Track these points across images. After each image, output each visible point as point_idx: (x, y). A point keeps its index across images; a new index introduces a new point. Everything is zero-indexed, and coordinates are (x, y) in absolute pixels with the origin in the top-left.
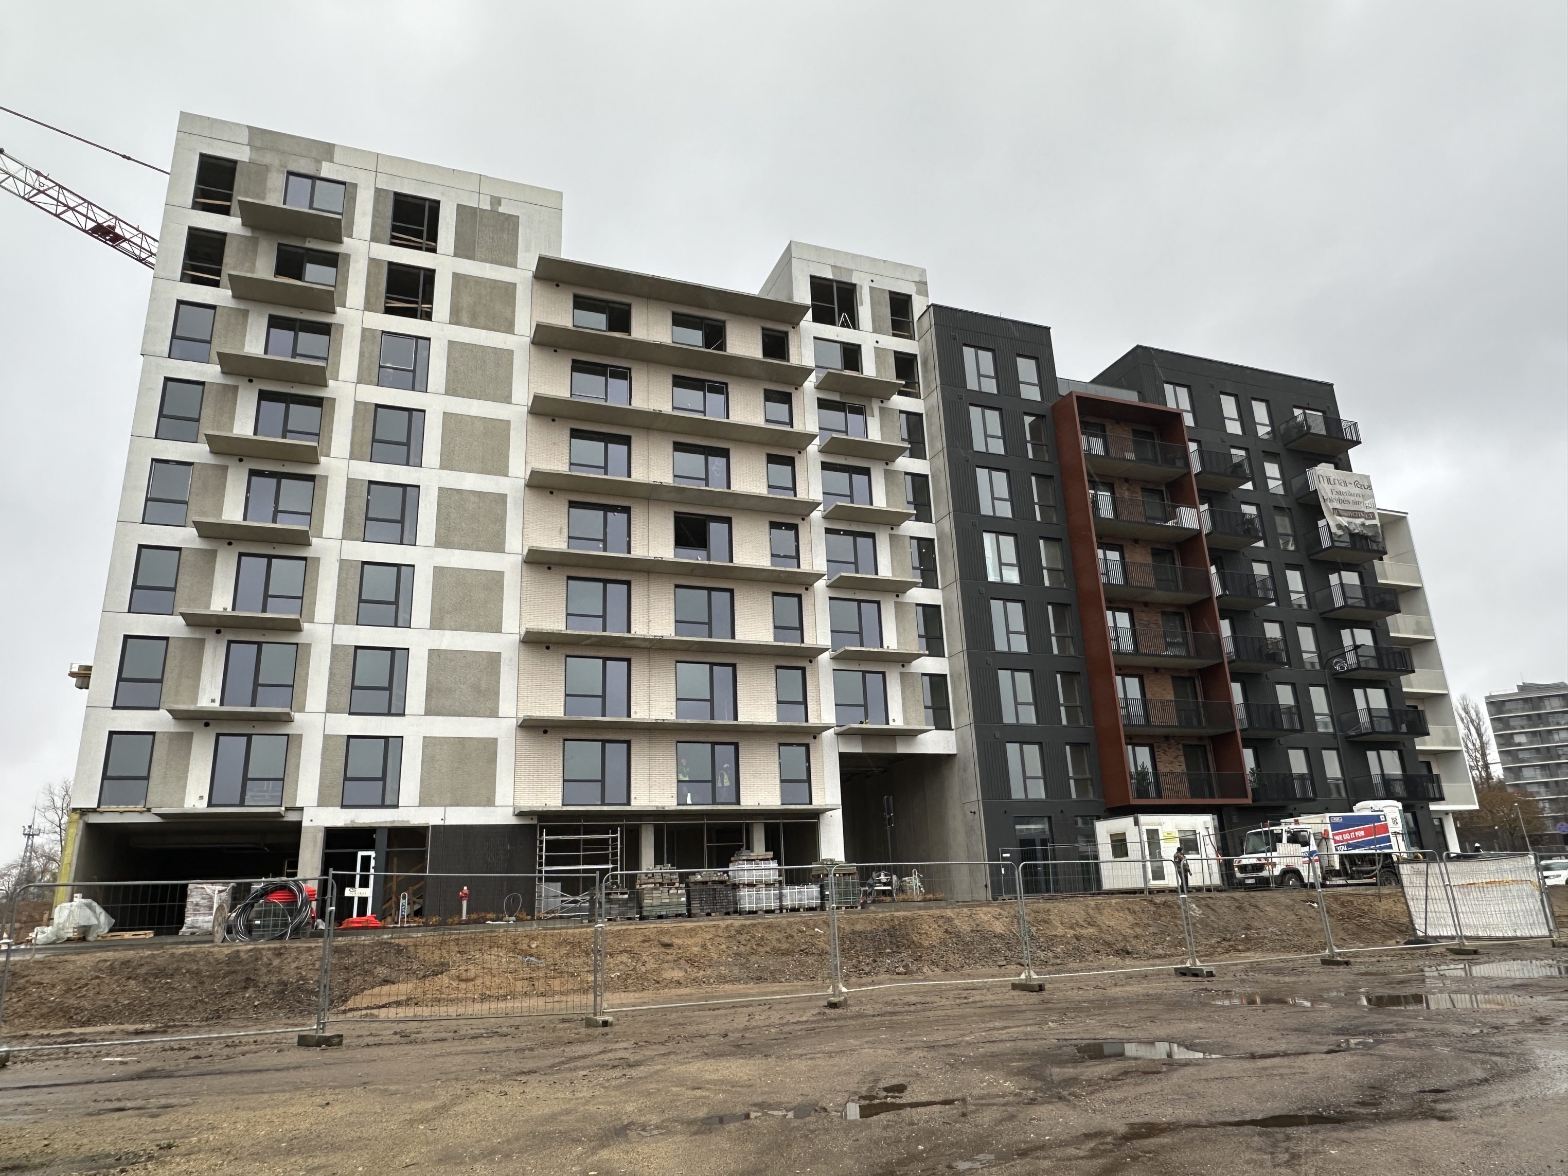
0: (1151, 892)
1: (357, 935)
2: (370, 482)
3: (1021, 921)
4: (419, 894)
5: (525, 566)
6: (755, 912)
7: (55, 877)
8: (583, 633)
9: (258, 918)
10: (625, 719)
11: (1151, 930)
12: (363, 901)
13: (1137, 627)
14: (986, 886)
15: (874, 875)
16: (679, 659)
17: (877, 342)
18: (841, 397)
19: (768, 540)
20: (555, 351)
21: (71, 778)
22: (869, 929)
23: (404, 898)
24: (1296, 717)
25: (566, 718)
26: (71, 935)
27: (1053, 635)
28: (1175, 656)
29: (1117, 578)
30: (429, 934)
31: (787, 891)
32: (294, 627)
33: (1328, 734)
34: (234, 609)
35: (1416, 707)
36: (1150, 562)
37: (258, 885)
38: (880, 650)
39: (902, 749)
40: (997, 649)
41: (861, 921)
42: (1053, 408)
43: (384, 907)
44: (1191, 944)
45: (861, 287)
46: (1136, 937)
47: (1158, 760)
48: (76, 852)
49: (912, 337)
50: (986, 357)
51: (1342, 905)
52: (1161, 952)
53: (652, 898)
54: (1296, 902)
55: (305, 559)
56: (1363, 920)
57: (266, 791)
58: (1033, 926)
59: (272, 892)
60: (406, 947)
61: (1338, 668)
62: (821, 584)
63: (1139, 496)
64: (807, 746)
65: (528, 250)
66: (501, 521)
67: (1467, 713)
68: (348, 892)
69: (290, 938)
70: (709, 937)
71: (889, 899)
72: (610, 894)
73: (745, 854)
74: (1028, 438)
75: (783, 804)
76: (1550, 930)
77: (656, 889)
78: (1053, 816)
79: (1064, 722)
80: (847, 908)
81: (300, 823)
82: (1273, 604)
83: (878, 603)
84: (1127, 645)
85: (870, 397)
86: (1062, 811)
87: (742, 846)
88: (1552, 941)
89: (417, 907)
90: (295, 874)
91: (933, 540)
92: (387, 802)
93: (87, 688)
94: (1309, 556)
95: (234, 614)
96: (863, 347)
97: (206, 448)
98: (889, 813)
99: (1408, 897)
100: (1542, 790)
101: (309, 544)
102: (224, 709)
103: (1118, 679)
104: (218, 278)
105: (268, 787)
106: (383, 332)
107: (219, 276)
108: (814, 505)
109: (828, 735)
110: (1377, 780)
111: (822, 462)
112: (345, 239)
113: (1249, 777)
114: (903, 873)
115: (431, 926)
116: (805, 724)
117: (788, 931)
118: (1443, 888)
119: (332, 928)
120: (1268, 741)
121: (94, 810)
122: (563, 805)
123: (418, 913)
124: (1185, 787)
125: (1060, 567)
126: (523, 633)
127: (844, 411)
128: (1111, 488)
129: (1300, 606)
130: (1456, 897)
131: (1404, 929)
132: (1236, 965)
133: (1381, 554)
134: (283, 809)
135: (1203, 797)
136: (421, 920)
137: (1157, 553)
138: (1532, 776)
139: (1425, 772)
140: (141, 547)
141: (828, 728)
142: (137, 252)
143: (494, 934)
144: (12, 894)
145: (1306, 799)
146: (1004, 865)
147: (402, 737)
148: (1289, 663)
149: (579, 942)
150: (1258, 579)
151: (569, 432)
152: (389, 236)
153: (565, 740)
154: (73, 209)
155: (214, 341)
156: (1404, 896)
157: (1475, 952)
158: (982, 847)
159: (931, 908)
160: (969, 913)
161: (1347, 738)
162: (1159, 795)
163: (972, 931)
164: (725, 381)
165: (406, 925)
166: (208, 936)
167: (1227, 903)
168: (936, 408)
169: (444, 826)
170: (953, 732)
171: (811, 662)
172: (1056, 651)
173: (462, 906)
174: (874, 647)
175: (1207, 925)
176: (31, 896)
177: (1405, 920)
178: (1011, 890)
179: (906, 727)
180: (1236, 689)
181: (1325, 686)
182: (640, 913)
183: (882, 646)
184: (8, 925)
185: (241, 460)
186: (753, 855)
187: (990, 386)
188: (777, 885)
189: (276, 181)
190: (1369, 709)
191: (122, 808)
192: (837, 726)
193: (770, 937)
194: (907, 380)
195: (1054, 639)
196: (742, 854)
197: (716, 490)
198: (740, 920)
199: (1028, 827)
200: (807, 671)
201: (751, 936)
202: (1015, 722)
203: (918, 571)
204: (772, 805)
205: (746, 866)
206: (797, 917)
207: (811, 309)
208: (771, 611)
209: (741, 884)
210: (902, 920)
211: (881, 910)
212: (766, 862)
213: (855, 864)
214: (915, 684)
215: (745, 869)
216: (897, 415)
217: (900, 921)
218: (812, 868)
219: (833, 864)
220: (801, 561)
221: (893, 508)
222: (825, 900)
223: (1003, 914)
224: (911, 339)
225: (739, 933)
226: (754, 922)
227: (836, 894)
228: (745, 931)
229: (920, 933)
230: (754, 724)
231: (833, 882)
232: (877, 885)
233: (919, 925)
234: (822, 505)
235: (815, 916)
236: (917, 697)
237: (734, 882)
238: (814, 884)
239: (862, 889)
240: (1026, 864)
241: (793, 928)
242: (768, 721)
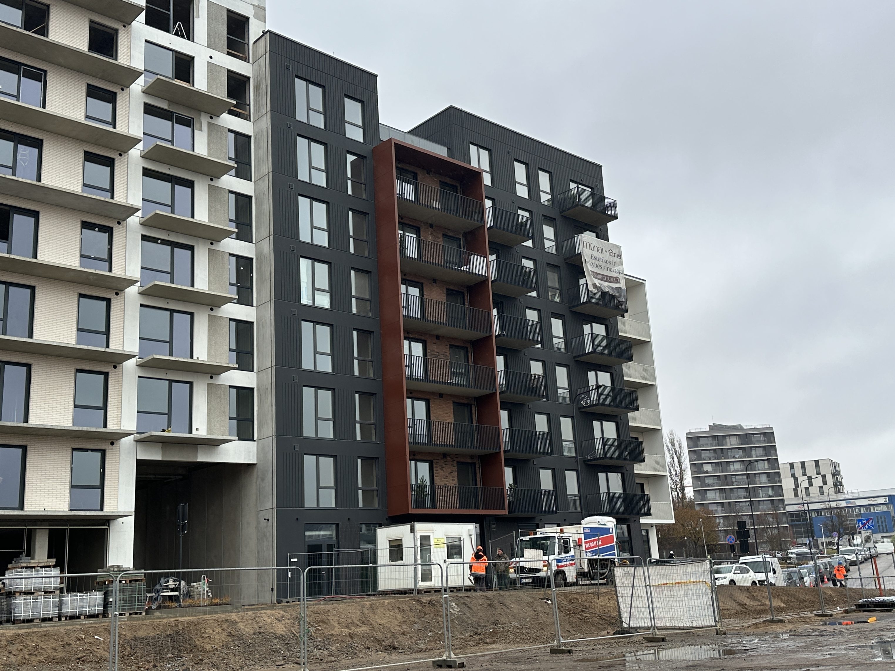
0: (419, 592)
3: (302, 623)
6: (31, 621)
11: (416, 626)
13: (428, 357)
14: (272, 590)
15: (162, 580)
17: (211, 57)
18: (169, 105)
19: (78, 239)
22: (152, 634)
24: (548, 442)
27: (356, 358)
28: (457, 385)
29: (415, 312)
31: (68, 598)
33: (572, 457)
35: (637, 439)
36: (445, 301)
38: (190, 360)
39: (202, 458)
40: (304, 367)
41: (144, 627)
42: (373, 150)
44: (448, 638)
46: (403, 634)
47: (435, 475)
49: (246, 59)
50: (316, 92)
51: (571, 603)
52: (423, 646)
54: (535, 600)
56: (585, 615)
58: (312, 626)
61: (583, 403)
62: (132, 291)
63: (440, 241)
64: (103, 452)
67: (673, 445)
71: (175, 604)
73: (25, 561)
74: (349, 175)
75: (71, 510)
76: (716, 621)
78: (340, 523)
79: (358, 438)
80: (130, 614)
82: (539, 346)
83: (192, 314)
84: (418, 371)
85: (199, 111)
86: (349, 519)
87: (22, 553)
88: (717, 630)
94: (570, 308)
96: (195, 59)
98: (183, 521)
99: (619, 595)
100: (719, 509)
103: (409, 401)
108: (132, 210)
109: (127, 441)
110: (604, 497)
111: (144, 168)
113: (508, 492)
114: (190, 579)
116: (103, 430)
117: (66, 639)
118: (644, 588)
120: (526, 461)
124: (455, 500)
125: (367, 297)
127: (171, 120)
128: (417, 231)
129: (559, 349)
130: (653, 594)
131: (614, 621)
132: (483, 656)
133: (623, 311)
135: (470, 508)
137: (450, 293)
138: (713, 497)
139: (639, 492)
141: (127, 434)
145: (550, 512)
146: (291, 570)
148: (546, 396)
150: (529, 323)
156: (616, 594)
157: (663, 640)
158: (272, 553)
159: (216, 613)
160: (254, 616)
161: (585, 461)
162: (434, 506)
163: (254, 633)
164: (44, 68)
167: (480, 602)
168: (265, 133)
170: (256, 443)
171: (115, 367)
172: (356, 373)
174: (184, 357)
175: (463, 621)
177: (615, 614)
178: (295, 593)
179: (209, 437)
180: (504, 415)
181: (572, 417)
183: (192, 357)
186: (34, 562)
187: (318, 121)
188: (58, 592)
190: (603, 438)
192: (138, 433)
193: (45, 645)
194: (238, 101)
195: (356, 362)
196: (20, 561)
197: (24, 180)
198: (13, 629)
199: (317, 533)
200: (110, 377)
201: (24, 646)
202: (314, 436)
203: (236, 288)
204: (59, 511)
205: (25, 574)
206: (77, 625)
207: (145, 11)
208: (75, 312)
209: (18, 592)
210: (186, 625)
211: (166, 616)
212: (47, 569)
213: (143, 571)
214: (222, 396)
215: (24, 576)
216: (225, 133)
217: (184, 626)
218: (97, 576)
219: (120, 571)
220: (113, 265)
221: (214, 223)
222: (108, 607)
223: (286, 616)
224: (245, 61)
225: (11, 643)
226: (29, 631)
227: (120, 601)
228: (18, 641)
229: (203, 637)
230: (46, 427)
231: (118, 588)
232: (165, 591)
233: (203, 630)
234: (140, 211)
235: (96, 623)
236: (222, 408)
237: (9, 590)
238: (98, 591)
239: (149, 595)
240: (311, 569)
241: (71, 637)
242: (62, 424)
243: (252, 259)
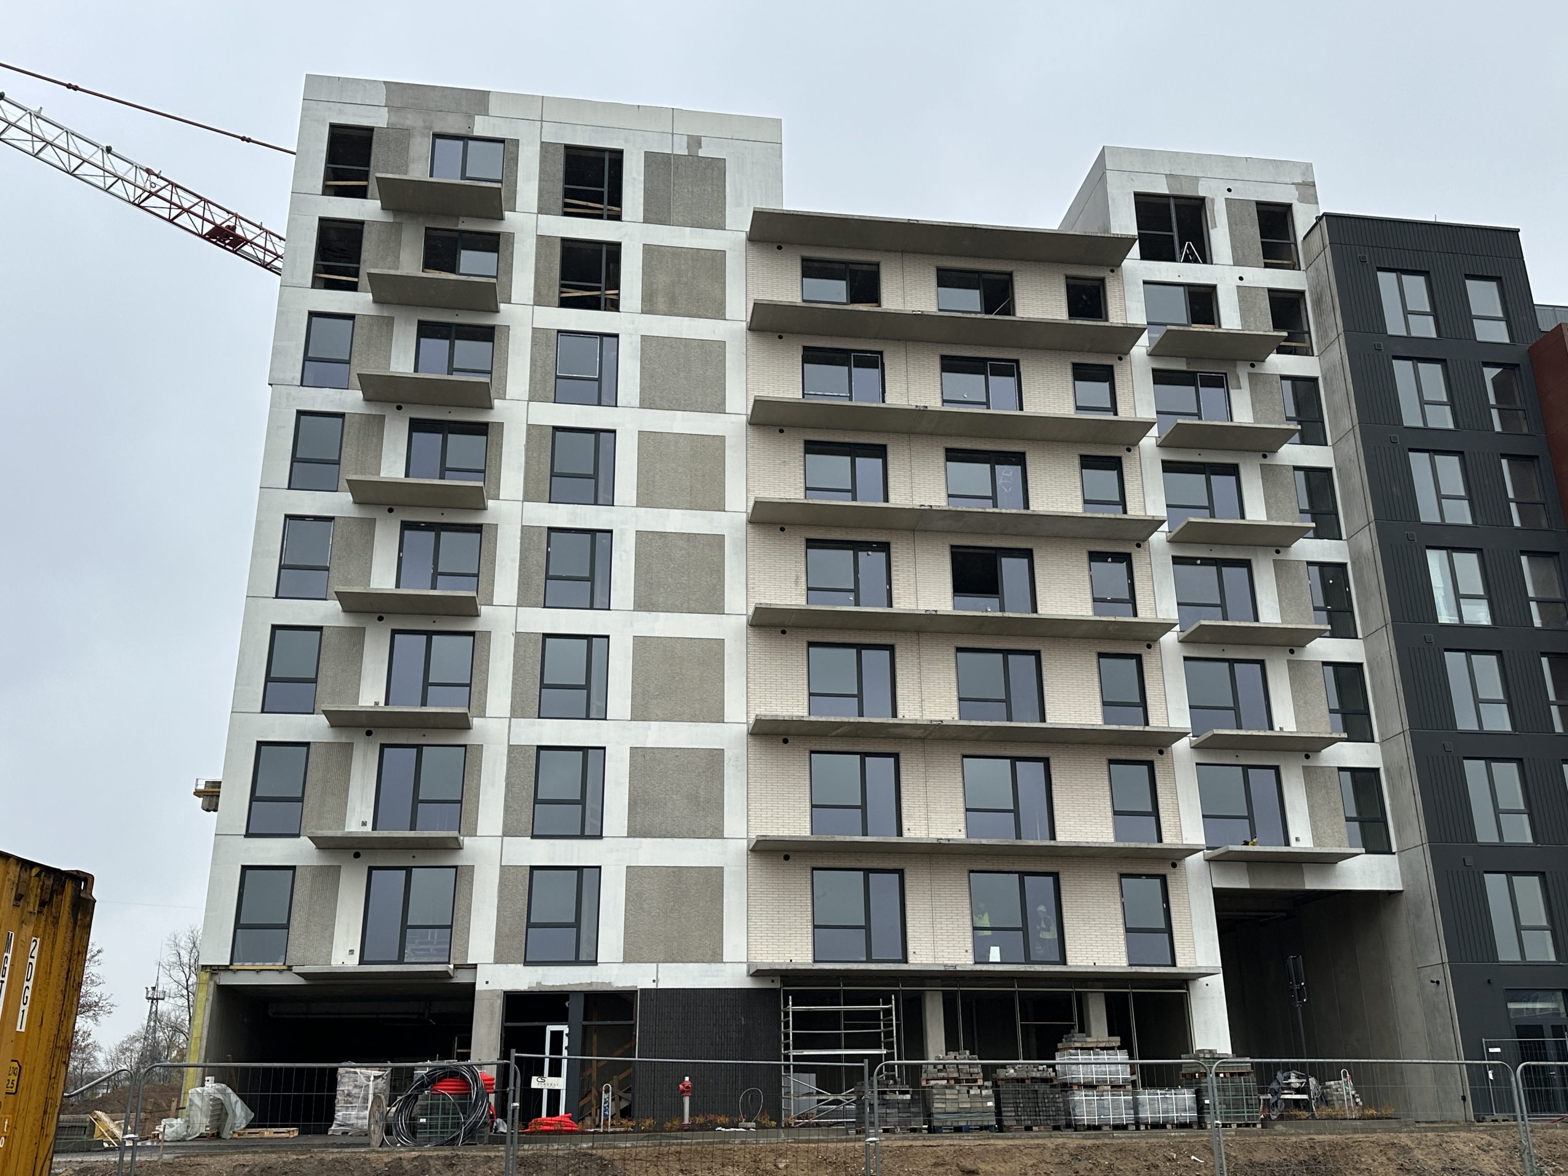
1: (549, 1142)
2: (551, 529)
3: (1525, 1156)
4: (626, 1087)
5: (751, 630)
6: (1098, 1128)
7: (182, 1054)
8: (832, 719)
9: (423, 1115)
10: (895, 839)
12: (554, 1095)
14: (1464, 1098)
15: (1280, 1076)
16: (967, 752)
17: (1241, 278)
18: (1188, 364)
19: (1087, 578)
20: (780, 337)
21: (200, 926)
22: (1276, 1159)
23: (607, 1091)
25: (814, 838)
26: (203, 1130)
27: (1553, 703)
30: (641, 1143)
31: (1145, 1096)
32: (461, 723)
34: (387, 703)
37: (422, 1069)
38: (1269, 733)
39: (1312, 883)
40: (1461, 727)
41: (1263, 1146)
42: (1531, 351)
43: (582, 1103)
45: (1213, 200)
48: (207, 1023)
49: (1295, 266)
50: (1416, 286)
53: (945, 1101)
55: (472, 634)
57: (431, 943)
59: (440, 1080)
60: (612, 1161)
62: (1170, 639)
64: (1163, 878)
65: (739, 205)
66: (718, 571)
68: (535, 1083)
69: (464, 1144)
70: (1030, 1163)
71: (1305, 1114)
72: (884, 1093)
73: (1078, 1039)
74: (1492, 401)
75: (1130, 965)
77: (952, 1087)
80: (1239, 1126)
81: (473, 985)
83: (1262, 663)
85: (1233, 360)
87: (1072, 1027)
89: (624, 1104)
90: (467, 1056)
91: (1344, 565)
92: (583, 957)
93: (215, 810)
95: (388, 709)
96: (1219, 288)
97: (349, 497)
98: (1298, 983)
101: (477, 615)
102: (376, 834)
104: (356, 280)
105: (432, 937)
106: (559, 331)
107: (357, 276)
108: (1154, 524)
109: (1195, 861)
111: (1163, 462)
112: (507, 214)
114: (1325, 1074)
115: (644, 1131)
116: (1158, 846)
117: (1150, 1158)
119: (516, 1131)
121: (226, 968)
122: (815, 961)
123: (626, 1113)
125: (1558, 596)
126: (752, 721)
127: (1193, 384)
134: (451, 966)
136: (631, 1123)
140: (275, 628)
141: (1193, 851)
142: (261, 256)
143: (727, 1146)
144: (136, 1073)
146: (1493, 1067)
147: (600, 867)
149: (845, 1163)
151: (802, 445)
152: (560, 203)
153: (814, 869)
154: (187, 211)
155: (354, 361)
158: (1454, 1037)
159: (1374, 1131)
160: (1438, 1140)
163: (1444, 1169)
164: (1015, 357)
165: (610, 1130)
166: (361, 1138)
168: (1339, 368)
169: (657, 990)
170: (1396, 856)
171: (1161, 752)
172: (1559, 729)
173: (683, 1104)
174: (1259, 729)
176: (157, 1078)
178: (1507, 1105)
179: (1318, 850)
182: (929, 1123)
183: (1271, 728)
184: (133, 1115)
185: (391, 511)
186: (1091, 1041)
187: (1425, 328)
188: (1130, 1087)
189: (420, 147)
191: (259, 966)
192: (1208, 848)
193: (1122, 1165)
194: (1291, 331)
195: (1554, 709)
196: (1073, 1039)
197: (1008, 511)
198: (1076, 1138)
199: (1530, 1005)
200: (1156, 767)
201: (1094, 1164)
202: (1497, 841)
203: (1324, 613)
204: (1114, 967)
205: (1081, 1058)
206: (1163, 1137)
207: (1137, 241)
208: (1096, 679)
209: (1075, 1084)
210: (1327, 1148)
211: (1293, 1132)
212: (1111, 1052)
213: (1248, 1059)
214: (1329, 784)
215: (1080, 1061)
216: (1277, 383)
217: (1325, 1149)
218: (1181, 1064)
219: (1214, 1058)
220: (1138, 607)
221: (1277, 521)
222: (1204, 1113)
223: (1495, 1144)
224: (1294, 269)
225: (1077, 1158)
226: (1098, 1142)
227: (1220, 1104)
228: (1085, 1156)
229: (1357, 1169)
230: (1080, 845)
231: (1215, 1085)
232: (1286, 1092)
233: (1356, 1157)
234: (1166, 523)
235: (1191, 1137)
236: (1332, 804)
237: (1063, 1081)
238: (1187, 1087)
239: (1262, 1097)
240: (1529, 1066)
241: (1157, 1155)
242: (1101, 840)
243: (1345, 564)
